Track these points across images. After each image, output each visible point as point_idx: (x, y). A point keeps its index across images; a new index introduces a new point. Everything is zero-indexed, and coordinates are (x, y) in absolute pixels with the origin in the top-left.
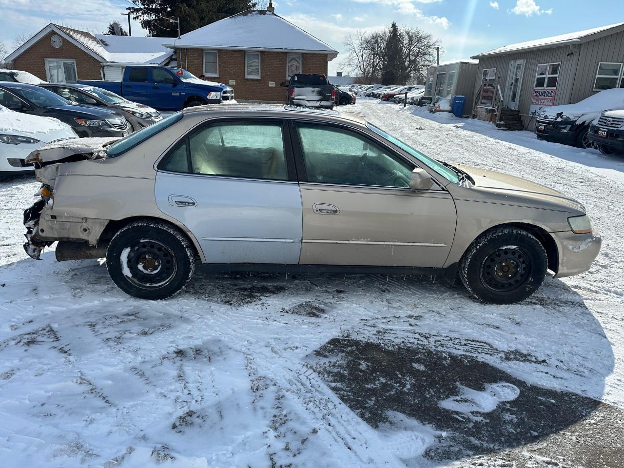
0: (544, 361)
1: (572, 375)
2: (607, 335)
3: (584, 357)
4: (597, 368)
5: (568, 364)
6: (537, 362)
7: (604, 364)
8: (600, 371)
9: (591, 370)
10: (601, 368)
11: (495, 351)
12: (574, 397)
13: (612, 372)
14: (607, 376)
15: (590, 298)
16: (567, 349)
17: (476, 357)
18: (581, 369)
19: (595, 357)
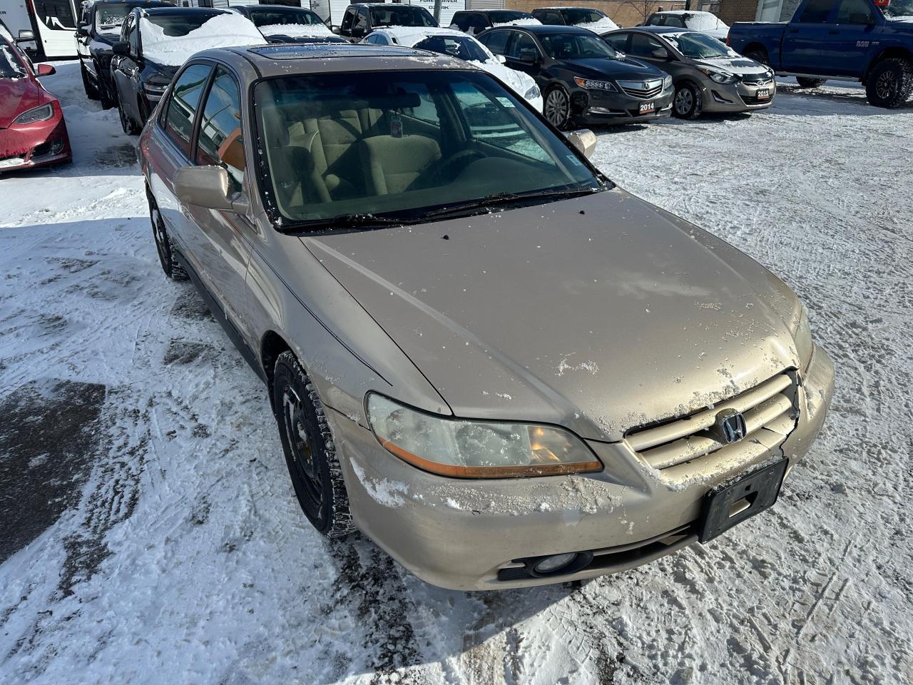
0: (69, 592)
1: (15, 637)
3: (93, 656)
5: (59, 628)
6: (67, 583)
9: (36, 668)
11: (98, 527)
16: (128, 626)
17: (77, 509)
18: (40, 651)
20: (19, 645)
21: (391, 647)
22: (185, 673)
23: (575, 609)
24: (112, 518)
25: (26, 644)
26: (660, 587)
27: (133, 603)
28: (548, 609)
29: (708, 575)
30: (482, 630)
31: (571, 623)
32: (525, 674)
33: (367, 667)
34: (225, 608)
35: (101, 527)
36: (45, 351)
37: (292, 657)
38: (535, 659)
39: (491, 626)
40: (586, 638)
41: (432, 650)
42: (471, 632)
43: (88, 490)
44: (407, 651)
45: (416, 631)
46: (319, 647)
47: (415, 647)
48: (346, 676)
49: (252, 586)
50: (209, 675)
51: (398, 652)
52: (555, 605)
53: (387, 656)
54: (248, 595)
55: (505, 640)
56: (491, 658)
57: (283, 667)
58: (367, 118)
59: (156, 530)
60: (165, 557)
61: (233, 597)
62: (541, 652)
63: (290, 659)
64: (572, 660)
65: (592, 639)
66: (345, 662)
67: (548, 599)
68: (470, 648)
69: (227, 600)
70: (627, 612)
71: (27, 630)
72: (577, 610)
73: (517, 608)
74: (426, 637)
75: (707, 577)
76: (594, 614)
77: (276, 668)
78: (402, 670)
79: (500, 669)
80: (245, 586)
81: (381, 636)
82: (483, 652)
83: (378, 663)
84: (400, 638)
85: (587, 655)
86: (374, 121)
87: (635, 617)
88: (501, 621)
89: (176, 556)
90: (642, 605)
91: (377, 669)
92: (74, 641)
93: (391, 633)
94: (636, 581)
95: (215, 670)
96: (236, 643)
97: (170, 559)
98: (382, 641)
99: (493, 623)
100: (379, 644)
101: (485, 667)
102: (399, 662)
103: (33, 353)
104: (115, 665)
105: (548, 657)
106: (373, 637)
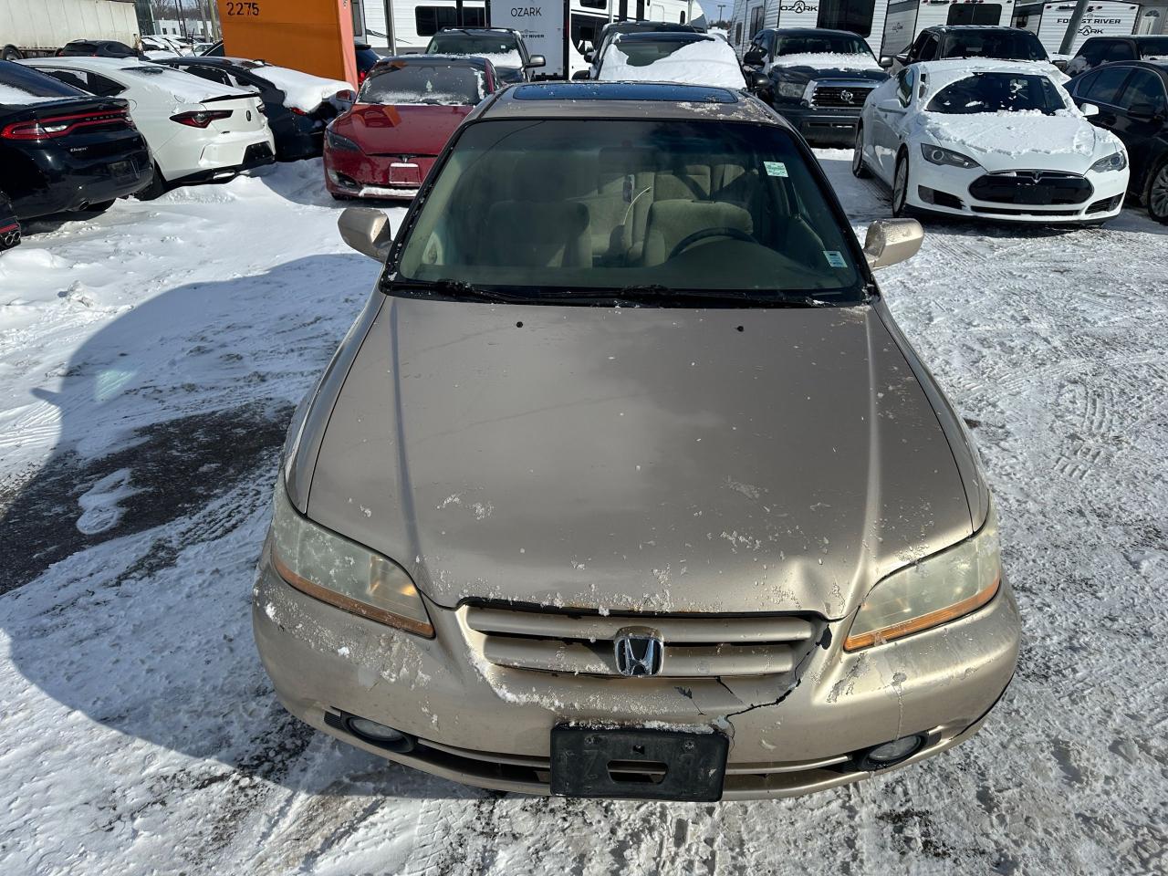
0: (119, 584)
1: (58, 601)
2: (105, 729)
3: (81, 641)
4: (39, 642)
5: (85, 609)
6: (125, 576)
7: (37, 658)
8: (30, 643)
9: (44, 632)
10: (34, 647)
11: (188, 539)
12: (20, 582)
13: (11, 658)
14: (12, 644)
15: (282, 804)
16: (122, 629)
17: (190, 519)
18: (58, 620)
19: (65, 655)
20: (54, 609)
21: (272, 754)
22: (114, 687)
23: (470, 815)
24: (204, 536)
25: (57, 611)
26: (586, 846)
27: (144, 613)
28: (440, 800)
29: (658, 867)
30: (358, 784)
31: (447, 829)
32: (340, 847)
33: (236, 759)
34: (193, 649)
35: (190, 541)
36: (305, 374)
37: (191, 717)
38: (367, 840)
39: (371, 785)
40: (444, 852)
41: (300, 777)
42: (346, 780)
43: (213, 505)
44: (280, 765)
45: (308, 752)
46: (220, 720)
47: (290, 765)
48: (210, 758)
49: (231, 640)
50: (127, 697)
51: (273, 761)
52: (454, 801)
53: (259, 760)
54: (220, 647)
55: (365, 806)
56: (334, 814)
57: (179, 721)
58: (721, 176)
59: (220, 559)
60: (200, 585)
61: (208, 642)
62: (382, 836)
63: (188, 718)
64: (404, 864)
65: (448, 857)
66: (224, 744)
67: (454, 791)
68: (328, 794)
69: (200, 644)
70: (514, 852)
71: (69, 600)
72: (469, 819)
73: (414, 782)
74: (308, 762)
75: (654, 868)
76: (482, 833)
77: (173, 720)
78: (257, 779)
79: (330, 830)
80: (225, 637)
81: (275, 739)
82: (334, 804)
83: (246, 761)
84: (288, 750)
85: (423, 869)
86: (728, 181)
87: (519, 862)
88: (383, 785)
89: (211, 589)
90: (541, 854)
91: (240, 766)
92: (82, 623)
93: (286, 742)
94: (566, 826)
95: (135, 696)
96: (170, 682)
97: (203, 588)
98: (271, 744)
99: (374, 782)
100: (265, 746)
101: (320, 820)
102: (263, 771)
103: (294, 374)
104: (83, 655)
105: (381, 846)
106: (269, 736)
